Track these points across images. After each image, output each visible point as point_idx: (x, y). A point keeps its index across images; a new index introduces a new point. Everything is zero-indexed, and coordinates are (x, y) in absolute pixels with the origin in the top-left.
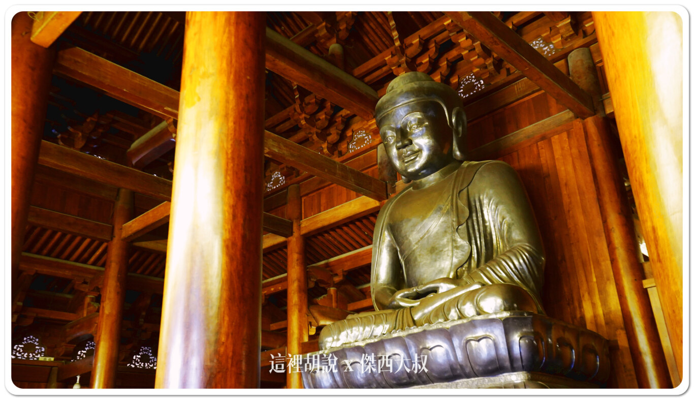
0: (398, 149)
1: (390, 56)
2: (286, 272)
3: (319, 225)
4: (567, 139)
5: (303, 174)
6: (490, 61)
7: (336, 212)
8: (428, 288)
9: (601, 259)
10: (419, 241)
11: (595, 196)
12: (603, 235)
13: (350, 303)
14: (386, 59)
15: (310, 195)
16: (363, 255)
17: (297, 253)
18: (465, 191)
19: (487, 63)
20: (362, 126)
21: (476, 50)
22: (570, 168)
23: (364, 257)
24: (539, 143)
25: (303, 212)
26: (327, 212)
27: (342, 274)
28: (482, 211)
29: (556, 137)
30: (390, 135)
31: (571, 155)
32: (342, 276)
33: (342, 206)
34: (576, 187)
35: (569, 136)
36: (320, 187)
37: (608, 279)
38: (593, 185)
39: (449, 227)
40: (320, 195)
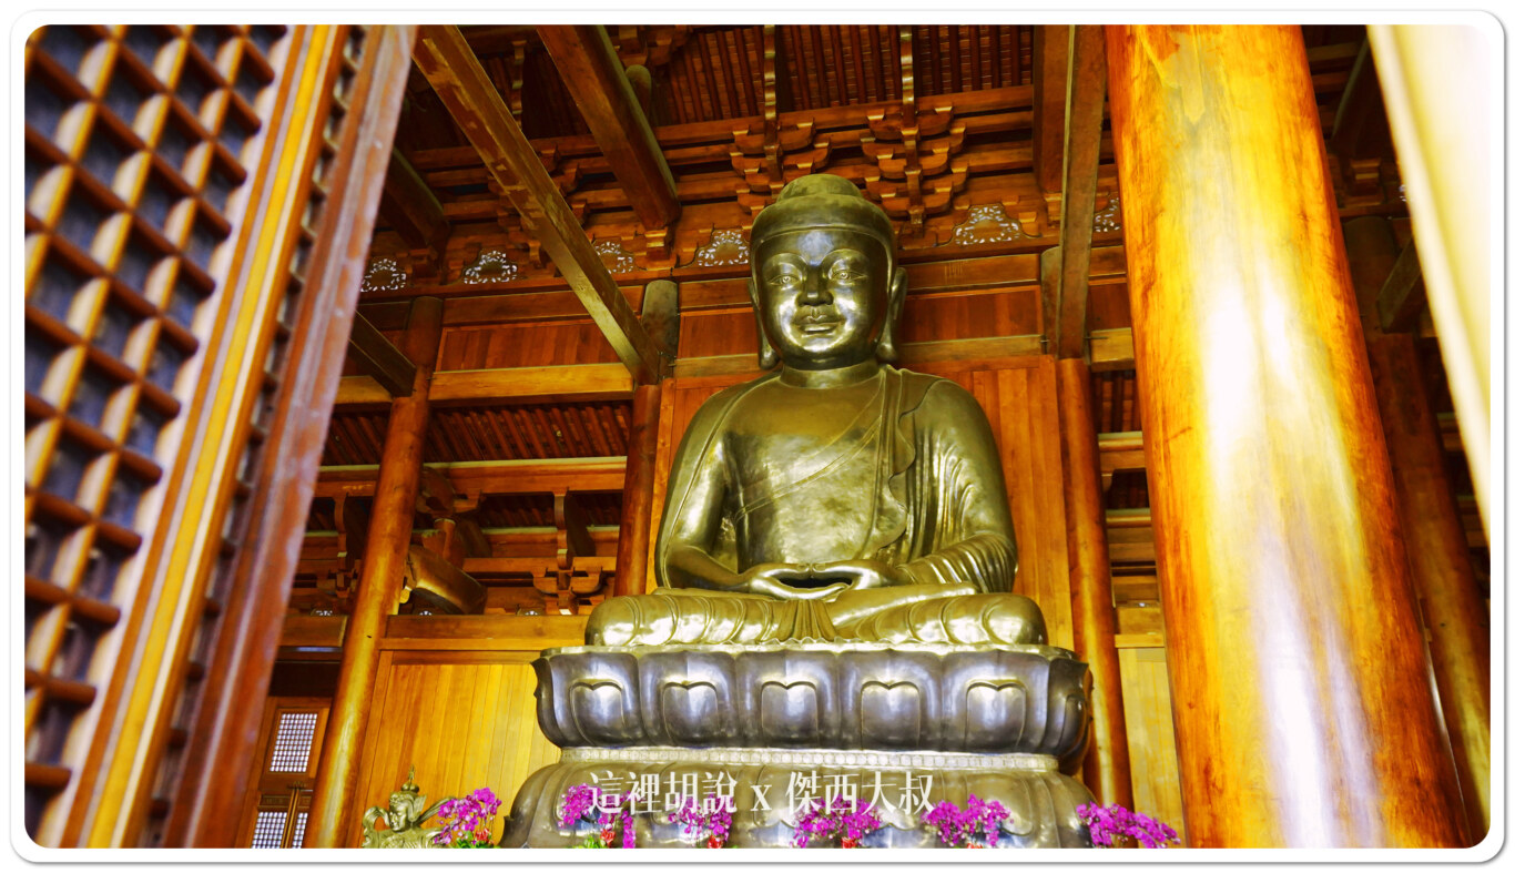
0: (801, 302)
1: (746, 132)
2: (379, 460)
3: (480, 392)
4: (1025, 381)
5: (454, 284)
6: (916, 211)
7: (528, 377)
8: (837, 573)
9: (1056, 587)
10: (804, 481)
11: (1060, 485)
12: (1065, 549)
13: (468, 557)
14: (736, 133)
15: (463, 328)
16: (535, 474)
17: (414, 434)
18: (909, 415)
19: (911, 212)
20: (617, 234)
21: (909, 183)
22: (1024, 429)
23: (537, 478)
24: (975, 373)
25: (440, 356)
26: (505, 373)
27: (477, 497)
28: (931, 460)
29: (1008, 372)
30: (787, 272)
31: (1029, 409)
32: (476, 502)
33: (543, 370)
34: (1030, 464)
35: (1029, 376)
36: (494, 319)
37: (1062, 622)
38: (1060, 468)
39: (870, 472)
40: (487, 336)
